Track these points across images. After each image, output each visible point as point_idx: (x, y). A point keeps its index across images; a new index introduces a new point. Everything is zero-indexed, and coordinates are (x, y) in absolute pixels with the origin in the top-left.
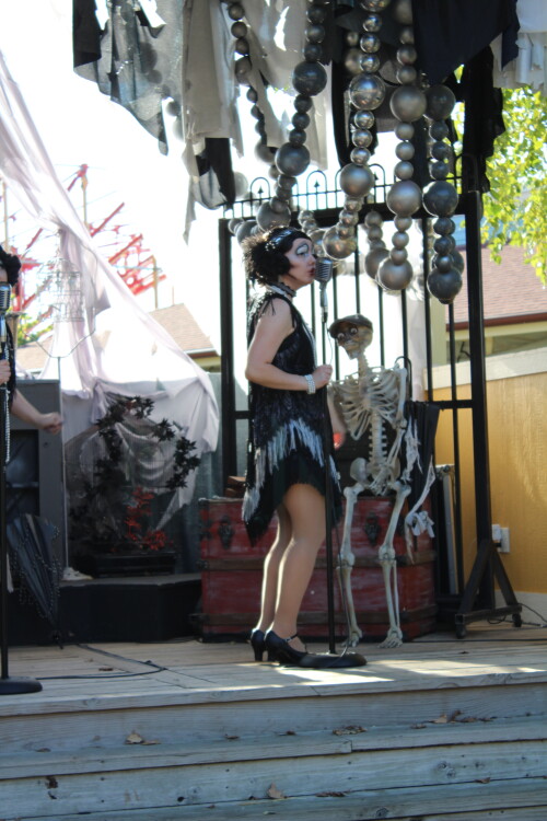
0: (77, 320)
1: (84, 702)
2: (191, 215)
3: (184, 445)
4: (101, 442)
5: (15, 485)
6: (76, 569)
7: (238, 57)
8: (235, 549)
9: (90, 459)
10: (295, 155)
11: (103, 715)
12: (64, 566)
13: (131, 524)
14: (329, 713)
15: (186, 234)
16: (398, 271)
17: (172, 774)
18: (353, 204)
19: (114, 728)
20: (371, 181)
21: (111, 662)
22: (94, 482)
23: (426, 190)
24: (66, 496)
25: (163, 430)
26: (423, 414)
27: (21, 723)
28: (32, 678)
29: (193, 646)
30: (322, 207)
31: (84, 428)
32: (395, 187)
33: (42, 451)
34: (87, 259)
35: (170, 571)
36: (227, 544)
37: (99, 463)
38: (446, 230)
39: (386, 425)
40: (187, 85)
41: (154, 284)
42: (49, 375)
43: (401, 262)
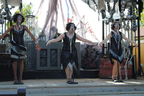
3: (97, 52)
4: (86, 51)
6: (82, 68)
8: (104, 66)
9: (84, 53)
10: (113, 11)
12: (80, 68)
13: (90, 62)
14: (117, 88)
16: (128, 27)
18: (121, 18)
19: (87, 89)
20: (124, 15)
21: (86, 81)
22: (85, 57)
23: (132, 16)
24: (81, 58)
25: (94, 50)
26: (131, 48)
29: (98, 79)
30: (117, 19)
31: (83, 49)
32: (128, 15)
35: (95, 69)
36: (103, 65)
38: (135, 22)
39: (126, 49)
40: (99, 2)
43: (128, 26)
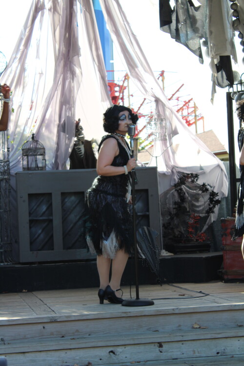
0: (164, 140)
1: (173, 309)
2: (214, 91)
3: (213, 194)
4: (176, 194)
5: (139, 214)
6: (166, 250)
7: (234, 19)
9: (171, 202)
11: (182, 315)
12: (161, 249)
13: (190, 230)
15: (212, 99)
17: (214, 341)
19: (187, 321)
21: (184, 292)
22: (174, 212)
24: (161, 218)
25: (204, 188)
27: (145, 319)
28: (150, 299)
29: (220, 284)
31: (168, 188)
33: (150, 198)
34: (168, 113)
35: (208, 251)
37: (175, 203)
40: (211, 33)
41: (195, 123)
42: (152, 164)
